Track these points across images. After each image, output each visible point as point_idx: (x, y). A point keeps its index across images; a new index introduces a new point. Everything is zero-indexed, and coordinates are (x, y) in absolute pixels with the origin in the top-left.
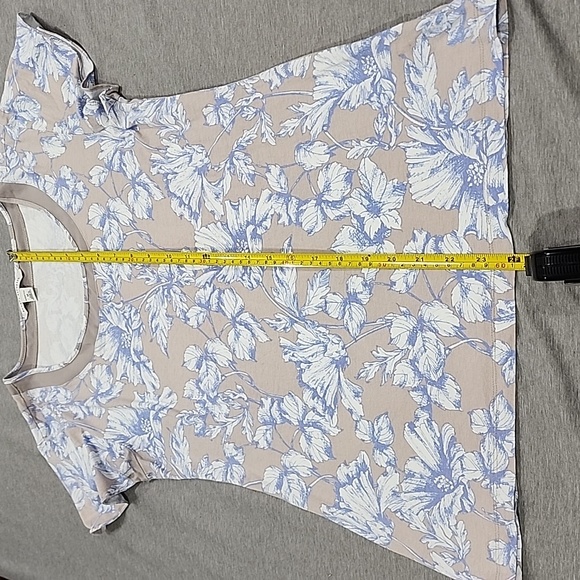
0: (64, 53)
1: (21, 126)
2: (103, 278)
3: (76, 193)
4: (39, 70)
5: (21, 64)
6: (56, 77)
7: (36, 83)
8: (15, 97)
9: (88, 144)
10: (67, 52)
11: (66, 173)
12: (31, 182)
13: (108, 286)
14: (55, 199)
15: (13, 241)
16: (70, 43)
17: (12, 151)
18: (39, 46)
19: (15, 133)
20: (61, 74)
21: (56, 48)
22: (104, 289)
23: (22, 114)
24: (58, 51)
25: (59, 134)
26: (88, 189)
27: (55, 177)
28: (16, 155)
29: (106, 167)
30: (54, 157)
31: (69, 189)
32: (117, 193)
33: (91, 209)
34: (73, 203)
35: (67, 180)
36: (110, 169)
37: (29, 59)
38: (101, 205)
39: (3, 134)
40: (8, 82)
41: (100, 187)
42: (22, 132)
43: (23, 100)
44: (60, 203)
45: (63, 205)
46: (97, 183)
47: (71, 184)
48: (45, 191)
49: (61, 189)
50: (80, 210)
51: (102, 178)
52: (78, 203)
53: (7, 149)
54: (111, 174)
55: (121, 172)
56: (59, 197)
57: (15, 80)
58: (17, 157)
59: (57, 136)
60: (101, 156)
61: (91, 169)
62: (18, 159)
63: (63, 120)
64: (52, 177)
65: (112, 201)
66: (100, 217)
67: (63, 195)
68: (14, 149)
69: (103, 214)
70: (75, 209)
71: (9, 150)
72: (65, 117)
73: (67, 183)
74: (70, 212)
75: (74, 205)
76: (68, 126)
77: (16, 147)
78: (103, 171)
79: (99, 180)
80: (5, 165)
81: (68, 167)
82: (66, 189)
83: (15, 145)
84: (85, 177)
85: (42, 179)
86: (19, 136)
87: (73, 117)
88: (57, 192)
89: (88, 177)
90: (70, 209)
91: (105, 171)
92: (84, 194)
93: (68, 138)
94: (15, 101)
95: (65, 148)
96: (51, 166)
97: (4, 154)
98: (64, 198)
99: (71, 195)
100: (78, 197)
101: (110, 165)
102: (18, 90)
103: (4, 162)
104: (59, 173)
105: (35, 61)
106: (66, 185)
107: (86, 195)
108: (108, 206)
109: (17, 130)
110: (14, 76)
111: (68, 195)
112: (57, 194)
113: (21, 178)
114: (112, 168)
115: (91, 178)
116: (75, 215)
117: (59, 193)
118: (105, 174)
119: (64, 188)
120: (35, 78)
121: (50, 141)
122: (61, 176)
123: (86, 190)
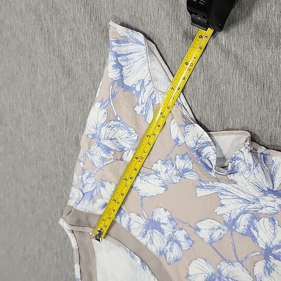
3: (172, 239)
5: (123, 86)
7: (138, 109)
8: (108, 121)
9: (201, 193)
11: (162, 215)
14: (144, 241)
15: (77, 267)
25: (161, 173)
26: (193, 241)
27: (145, 218)
28: (93, 181)
29: (225, 224)
30: (147, 195)
31: (163, 234)
32: (236, 257)
33: (194, 263)
34: (168, 251)
35: (162, 224)
36: (230, 228)
37: (138, 81)
38: (209, 263)
39: (84, 158)
40: (100, 104)
41: (210, 243)
42: (108, 162)
43: (116, 126)
44: (149, 246)
45: (154, 249)
46: (207, 238)
47: (168, 229)
48: (130, 229)
49: (152, 232)
50: (177, 260)
51: (216, 235)
52: (175, 252)
53: (84, 173)
54: (231, 234)
55: (249, 236)
56: (147, 239)
57: (112, 103)
58: (94, 183)
59: (158, 175)
60: (220, 211)
61: (200, 221)
62: (95, 185)
63: (169, 158)
64: (140, 216)
65: (227, 264)
66: (207, 275)
67: (154, 239)
68: (93, 175)
69: (212, 273)
70: (170, 258)
71: (87, 174)
72: (172, 156)
73: (162, 226)
74: (162, 258)
75: (168, 253)
76: (176, 166)
77: (95, 174)
78: (219, 228)
79: (211, 236)
80: (79, 188)
81: (166, 210)
82: (159, 233)
83: (95, 172)
84: (190, 226)
85: (127, 216)
86: (103, 166)
87: (182, 158)
88: (146, 234)
89: (194, 228)
90: (163, 256)
91: (223, 228)
92: (185, 245)
93: (174, 179)
94: (107, 125)
95: (164, 189)
96: (142, 205)
97: (80, 177)
98: (155, 243)
99: (166, 241)
100: (175, 246)
101: (232, 224)
102: (116, 114)
103: (77, 184)
104: (151, 213)
105: (145, 84)
106: (161, 229)
107: (189, 247)
108: (219, 269)
109: (99, 159)
110: (111, 99)
111: (161, 240)
112: (146, 236)
113: (100, 209)
114: (234, 227)
115: (199, 230)
116: (168, 264)
117: (148, 235)
118: (221, 231)
119: (157, 231)
120: (138, 104)
121: (147, 177)
122: (154, 218)
123: (189, 241)
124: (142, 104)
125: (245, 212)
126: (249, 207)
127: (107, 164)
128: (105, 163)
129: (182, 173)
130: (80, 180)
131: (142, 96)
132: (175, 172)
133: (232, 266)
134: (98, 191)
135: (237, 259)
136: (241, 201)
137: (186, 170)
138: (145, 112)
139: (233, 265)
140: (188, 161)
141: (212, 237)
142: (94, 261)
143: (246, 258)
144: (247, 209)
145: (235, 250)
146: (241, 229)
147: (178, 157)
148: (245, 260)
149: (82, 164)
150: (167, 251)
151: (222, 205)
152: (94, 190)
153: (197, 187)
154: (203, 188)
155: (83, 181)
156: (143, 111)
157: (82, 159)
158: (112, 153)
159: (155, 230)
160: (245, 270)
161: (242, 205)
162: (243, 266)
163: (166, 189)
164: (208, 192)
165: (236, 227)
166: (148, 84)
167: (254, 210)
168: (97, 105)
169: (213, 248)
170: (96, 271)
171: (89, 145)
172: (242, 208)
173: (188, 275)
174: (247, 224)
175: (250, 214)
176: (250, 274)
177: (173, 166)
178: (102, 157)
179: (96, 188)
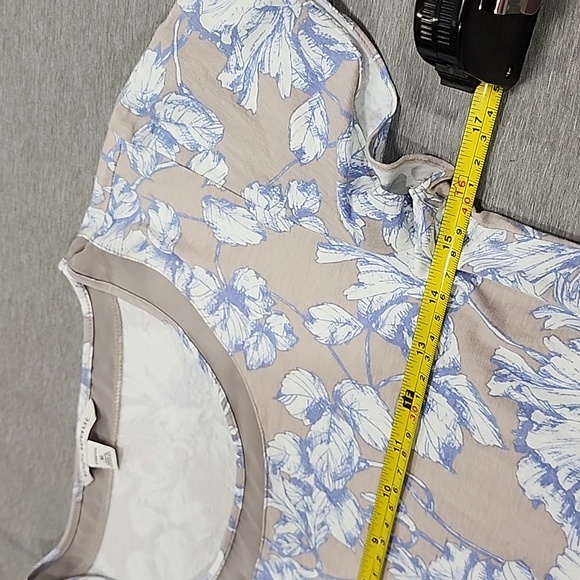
0: (322, 42)
1: (162, 151)
2: (282, 508)
3: (261, 328)
4: (243, 55)
5: (199, 27)
6: (284, 87)
7: (227, 78)
8: (166, 92)
9: (325, 256)
10: (333, 42)
11: (249, 283)
12: (158, 266)
13: (292, 528)
14: (211, 321)
15: (87, 349)
16: (350, 26)
17: (127, 189)
18: (266, 9)
19: (144, 160)
20: (301, 84)
21: (307, 26)
22: (281, 529)
23: (171, 129)
24: (310, 34)
25: (256, 208)
26: (297, 339)
27: (220, 280)
28: (134, 198)
29: (360, 318)
30: (229, 241)
31: (248, 316)
32: (370, 378)
33: (294, 376)
34: (252, 347)
35: (249, 297)
36: (368, 325)
37: (226, 26)
38: (320, 380)
39: (117, 153)
40: (155, 54)
41: (329, 346)
42: (163, 166)
43: (182, 103)
44: (218, 332)
45: (225, 339)
46: (324, 336)
47: (256, 309)
48: (189, 296)
49: (228, 308)
50: (263, 365)
51: (342, 333)
52: (262, 352)
53: (117, 182)
54: (368, 336)
55: (398, 344)
56: (218, 319)
57: (176, 58)
58: (135, 203)
59: (251, 210)
60: (353, 293)
61: (318, 305)
62: (137, 206)
63: (276, 183)
64: (211, 276)
65: (352, 386)
66: (311, 400)
67: (229, 322)
68: (134, 187)
69: (321, 399)
70: (252, 358)
71: (121, 185)
72: (283, 181)
73: (248, 302)
74: (238, 358)
75: (250, 351)
76: (287, 201)
77: (138, 185)
78: (348, 323)
79: (332, 333)
80: (105, 209)
81: (258, 276)
82: (241, 313)
83: (137, 182)
84: (297, 312)
85: (187, 271)
86: (153, 172)
87: (304, 188)
88: (217, 309)
89: (303, 316)
90: (241, 353)
91: (354, 324)
92: (283, 342)
93: (279, 224)
94: (164, 100)
95: (261, 237)
96: (217, 256)
97: (108, 189)
98: (231, 328)
99: (249, 329)
100: (265, 340)
101: (371, 320)
102: (179, 82)
103: (102, 202)
104: (232, 276)
105: (240, 35)
106: (244, 306)
107: (288, 347)
108: (338, 391)
109: (152, 156)
110: (175, 47)
111: (242, 325)
112: (217, 312)
113: (136, 249)
114: (374, 325)
115: (312, 320)
116: (248, 369)
117: (221, 313)
118: (350, 329)
119: (237, 309)
120: (227, 68)
121: (229, 210)
122: (235, 284)
123: (290, 336)
124: (237, 68)
125: (401, 300)
126: (409, 291)
127: (162, 168)
128: (159, 166)
129: (297, 216)
130: (108, 196)
131: (238, 54)
132: (283, 213)
133: (360, 391)
134: (144, 217)
135: (371, 381)
136: (399, 278)
137: (306, 213)
138: (242, 86)
139: (363, 391)
140: (312, 196)
141: (334, 335)
142: (120, 340)
143: (387, 381)
144: (406, 294)
145: (368, 366)
146: (386, 330)
147: (294, 185)
148: (384, 385)
149: (111, 165)
150: (248, 347)
151: (360, 284)
152: (135, 215)
153: (321, 245)
154: (331, 249)
155: (114, 198)
156: (238, 85)
157: (111, 154)
158: (176, 148)
159: (235, 307)
160: (381, 403)
161: (400, 285)
162: (378, 395)
163: (265, 238)
164: (340, 257)
165: (377, 326)
166: (247, 35)
167: (418, 297)
168: (150, 55)
169: (334, 354)
170: (122, 358)
171: (133, 128)
172: (399, 291)
173: (280, 394)
174: (397, 323)
175: (410, 306)
176: (388, 411)
177: (282, 200)
178: (157, 154)
179: (139, 211)
